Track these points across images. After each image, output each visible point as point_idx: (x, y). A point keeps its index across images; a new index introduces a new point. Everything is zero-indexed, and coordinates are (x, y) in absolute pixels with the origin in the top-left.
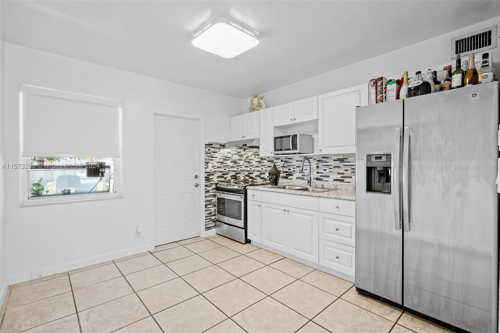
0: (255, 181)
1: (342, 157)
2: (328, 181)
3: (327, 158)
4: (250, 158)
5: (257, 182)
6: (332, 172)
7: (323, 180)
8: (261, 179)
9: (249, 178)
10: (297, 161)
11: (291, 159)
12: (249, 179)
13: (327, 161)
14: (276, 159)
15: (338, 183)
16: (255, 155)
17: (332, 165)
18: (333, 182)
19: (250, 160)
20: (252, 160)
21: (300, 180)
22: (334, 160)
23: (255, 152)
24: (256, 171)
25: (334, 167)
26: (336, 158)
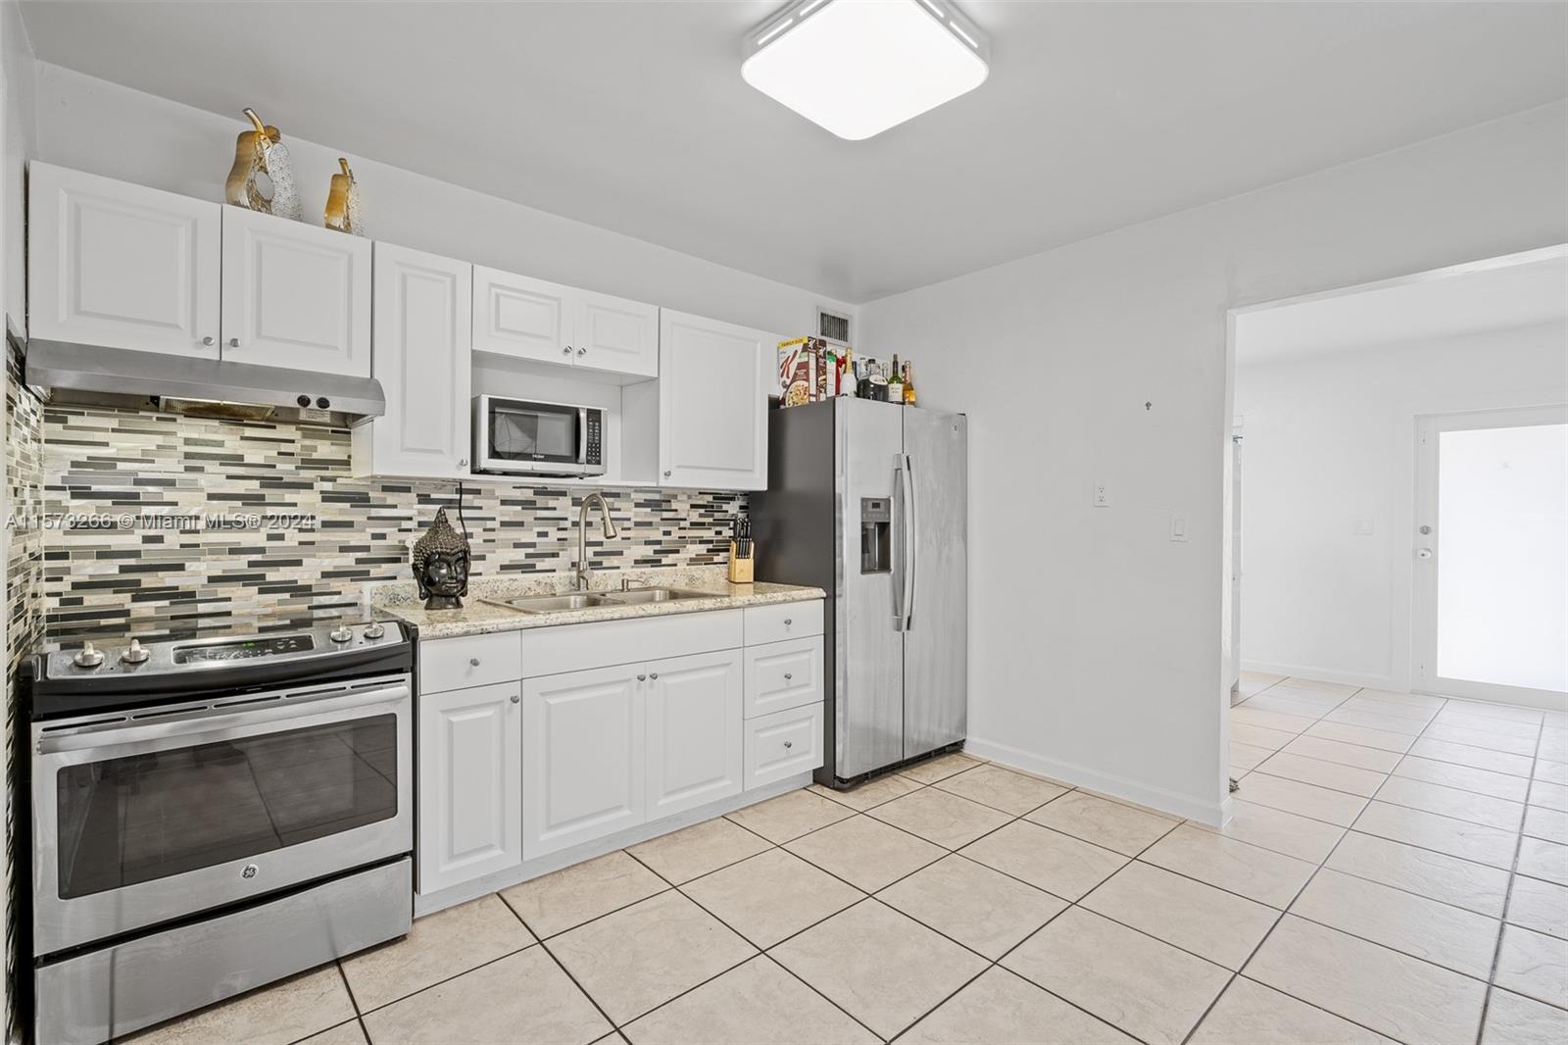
0: (202, 608)
1: (657, 497)
2: (618, 568)
3: (616, 495)
4: (144, 471)
5: (229, 614)
6: (629, 539)
7: (604, 565)
8: (261, 591)
9: (135, 599)
10: (504, 502)
11: (478, 492)
12: (129, 605)
13: (616, 506)
14: (385, 489)
15: (648, 569)
16: (188, 456)
17: (629, 519)
18: (634, 570)
19: (138, 482)
20: (170, 483)
21: (518, 575)
22: (638, 505)
23: (187, 441)
24: (212, 552)
25: (637, 524)
26: (641, 497)
